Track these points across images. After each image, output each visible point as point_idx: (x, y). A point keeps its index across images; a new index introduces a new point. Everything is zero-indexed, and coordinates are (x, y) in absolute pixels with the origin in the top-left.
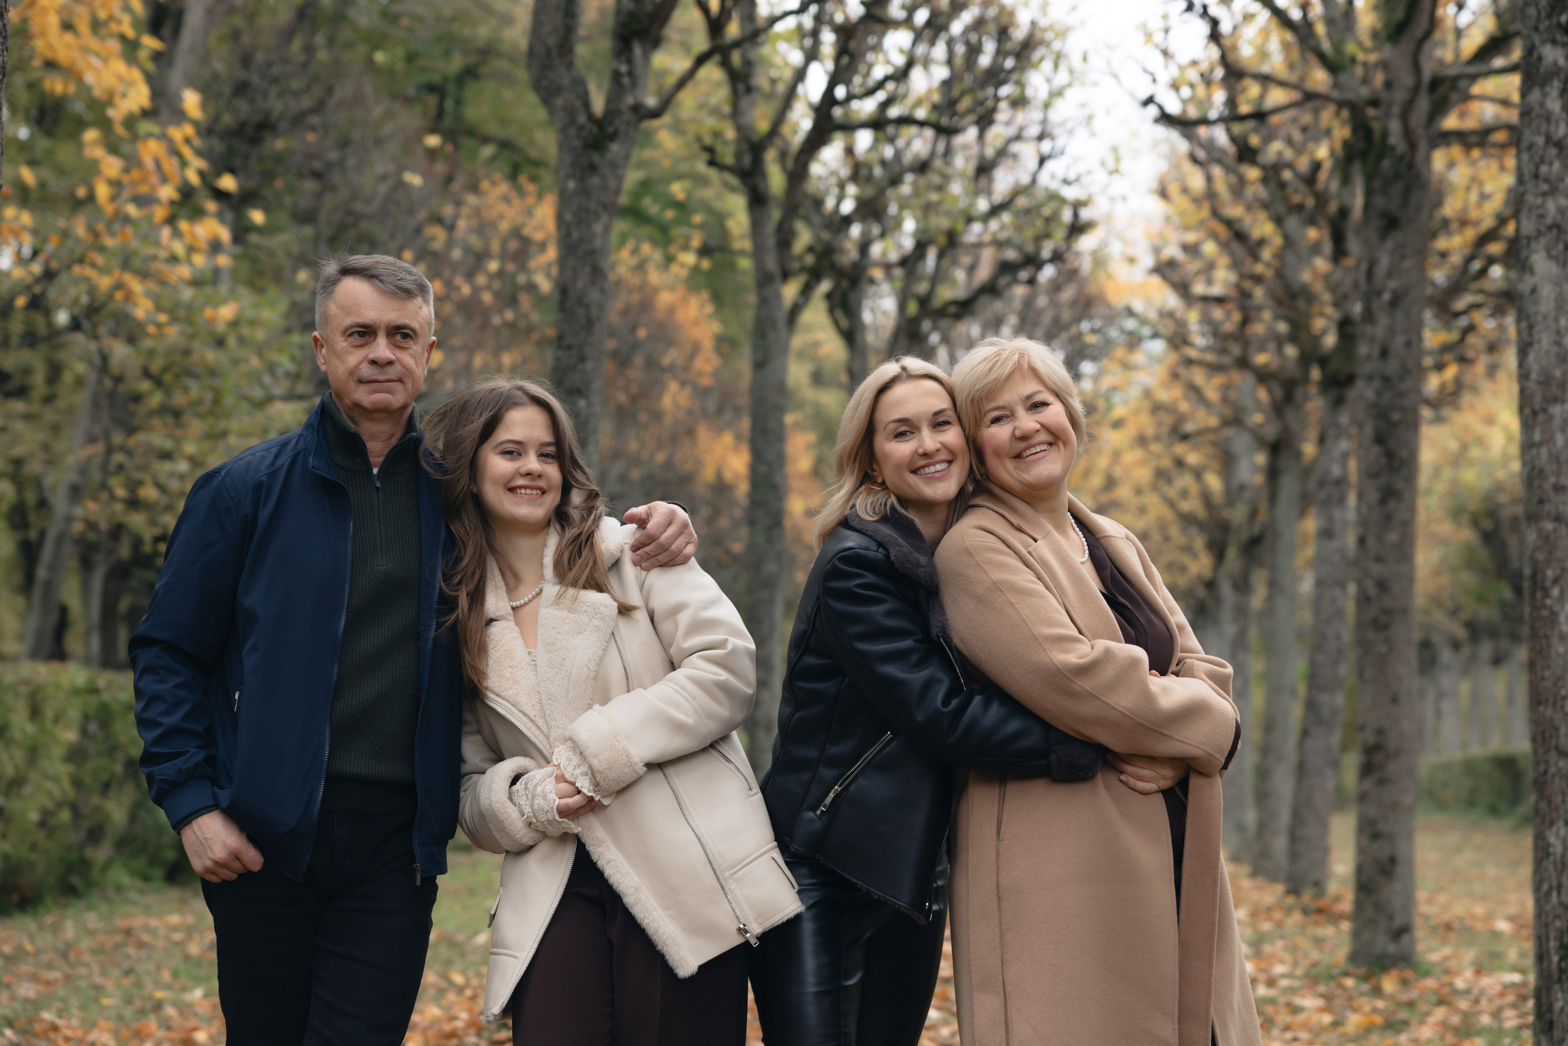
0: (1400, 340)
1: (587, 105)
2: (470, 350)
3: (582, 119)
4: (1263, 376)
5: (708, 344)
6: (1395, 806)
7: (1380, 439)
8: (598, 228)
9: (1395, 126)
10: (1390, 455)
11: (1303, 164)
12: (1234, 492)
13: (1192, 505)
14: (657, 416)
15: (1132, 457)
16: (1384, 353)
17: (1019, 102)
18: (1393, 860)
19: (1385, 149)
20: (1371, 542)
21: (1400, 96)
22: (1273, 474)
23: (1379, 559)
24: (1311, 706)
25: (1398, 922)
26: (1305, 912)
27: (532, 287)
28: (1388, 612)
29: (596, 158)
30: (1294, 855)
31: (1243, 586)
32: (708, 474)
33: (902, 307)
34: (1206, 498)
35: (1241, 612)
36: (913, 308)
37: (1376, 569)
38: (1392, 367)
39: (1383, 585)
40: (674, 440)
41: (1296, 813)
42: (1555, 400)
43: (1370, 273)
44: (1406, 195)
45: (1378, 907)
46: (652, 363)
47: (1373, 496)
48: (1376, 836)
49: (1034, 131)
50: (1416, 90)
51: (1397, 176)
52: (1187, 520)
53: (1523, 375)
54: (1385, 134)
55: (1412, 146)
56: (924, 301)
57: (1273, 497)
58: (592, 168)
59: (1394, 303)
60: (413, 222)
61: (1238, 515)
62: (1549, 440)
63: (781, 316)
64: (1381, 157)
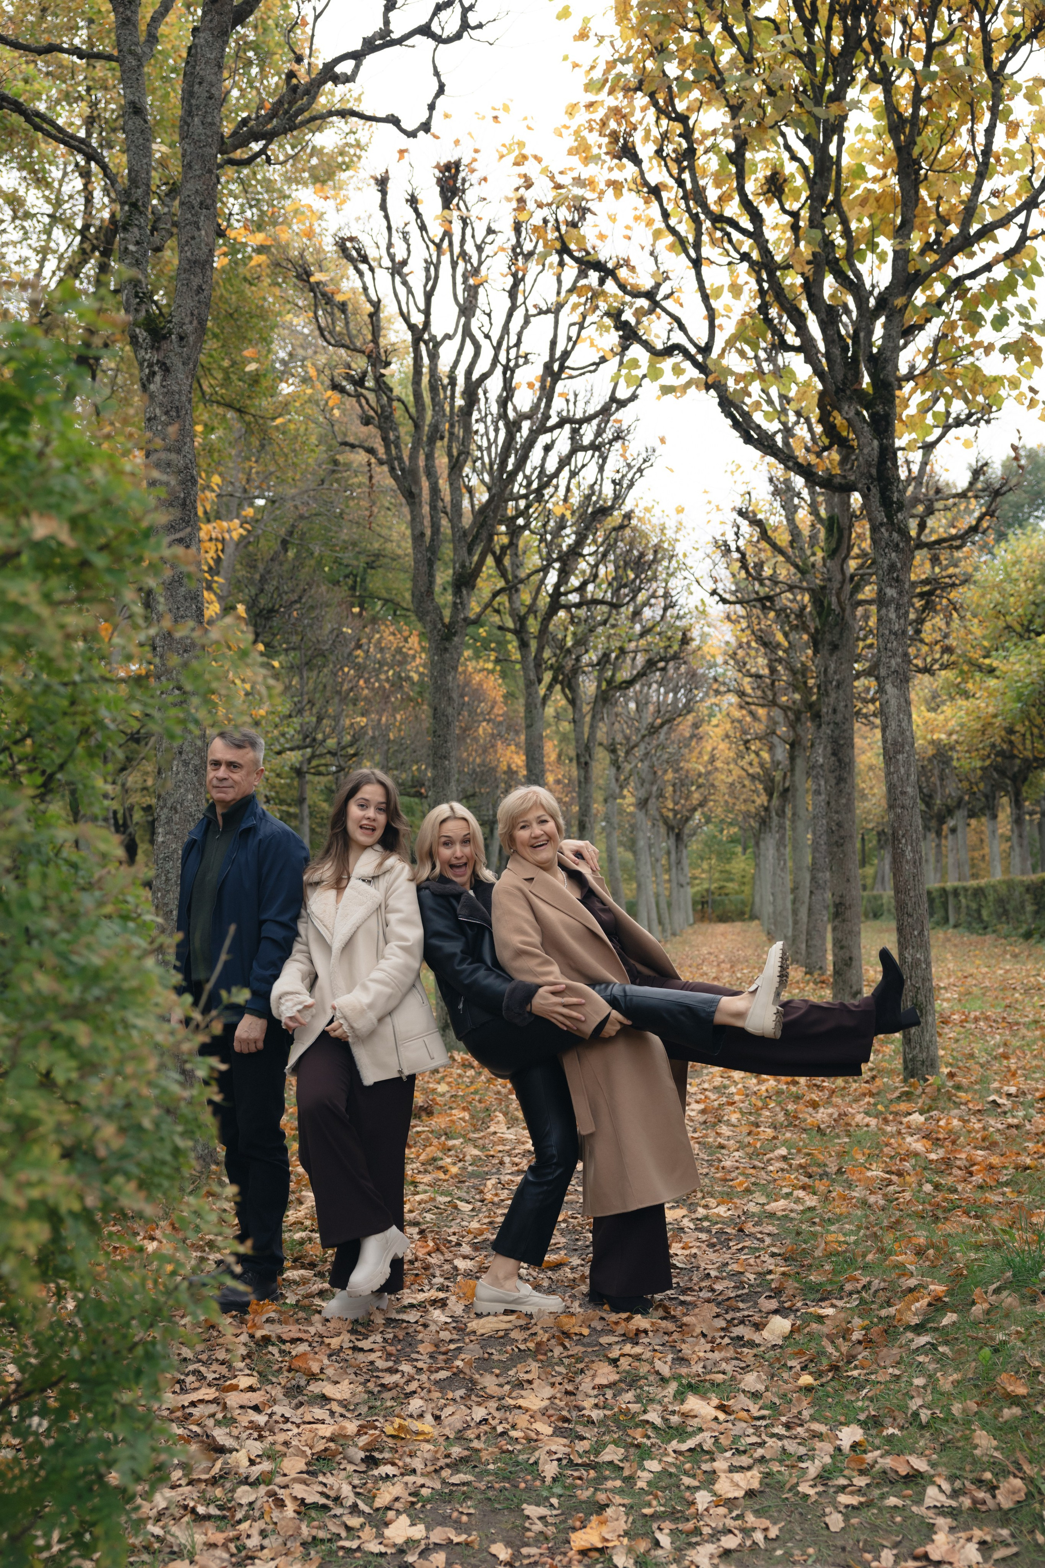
0: (842, 704)
1: (441, 619)
2: (380, 713)
3: (440, 626)
4: (785, 709)
5: (500, 699)
6: (850, 932)
7: (834, 754)
8: (450, 678)
9: (834, 599)
10: (839, 761)
11: (795, 606)
12: (776, 764)
13: (756, 770)
14: (476, 739)
15: (723, 746)
16: (835, 711)
17: (655, 578)
18: (851, 959)
19: (830, 611)
20: (833, 803)
21: (836, 585)
22: (792, 758)
23: (837, 812)
24: (813, 879)
25: (855, 989)
26: (816, 983)
27: (409, 678)
28: (842, 838)
29: (447, 645)
30: (809, 955)
31: (781, 813)
32: (504, 767)
33: (599, 687)
34: (762, 765)
35: (782, 827)
36: (604, 685)
37: (836, 817)
38: (839, 718)
39: (839, 825)
40: (485, 751)
41: (808, 933)
42: (899, 752)
43: (826, 670)
44: (841, 633)
45: (844, 982)
46: (472, 712)
47: (833, 782)
48: (842, 948)
49: (661, 592)
50: (843, 582)
51: (837, 624)
52: (753, 777)
53: (885, 741)
54: (830, 604)
55: (843, 610)
56: (609, 682)
57: (792, 770)
58: (446, 649)
59: (838, 686)
60: (348, 650)
61: (778, 776)
62: (897, 771)
63: (539, 701)
64: (828, 615)
